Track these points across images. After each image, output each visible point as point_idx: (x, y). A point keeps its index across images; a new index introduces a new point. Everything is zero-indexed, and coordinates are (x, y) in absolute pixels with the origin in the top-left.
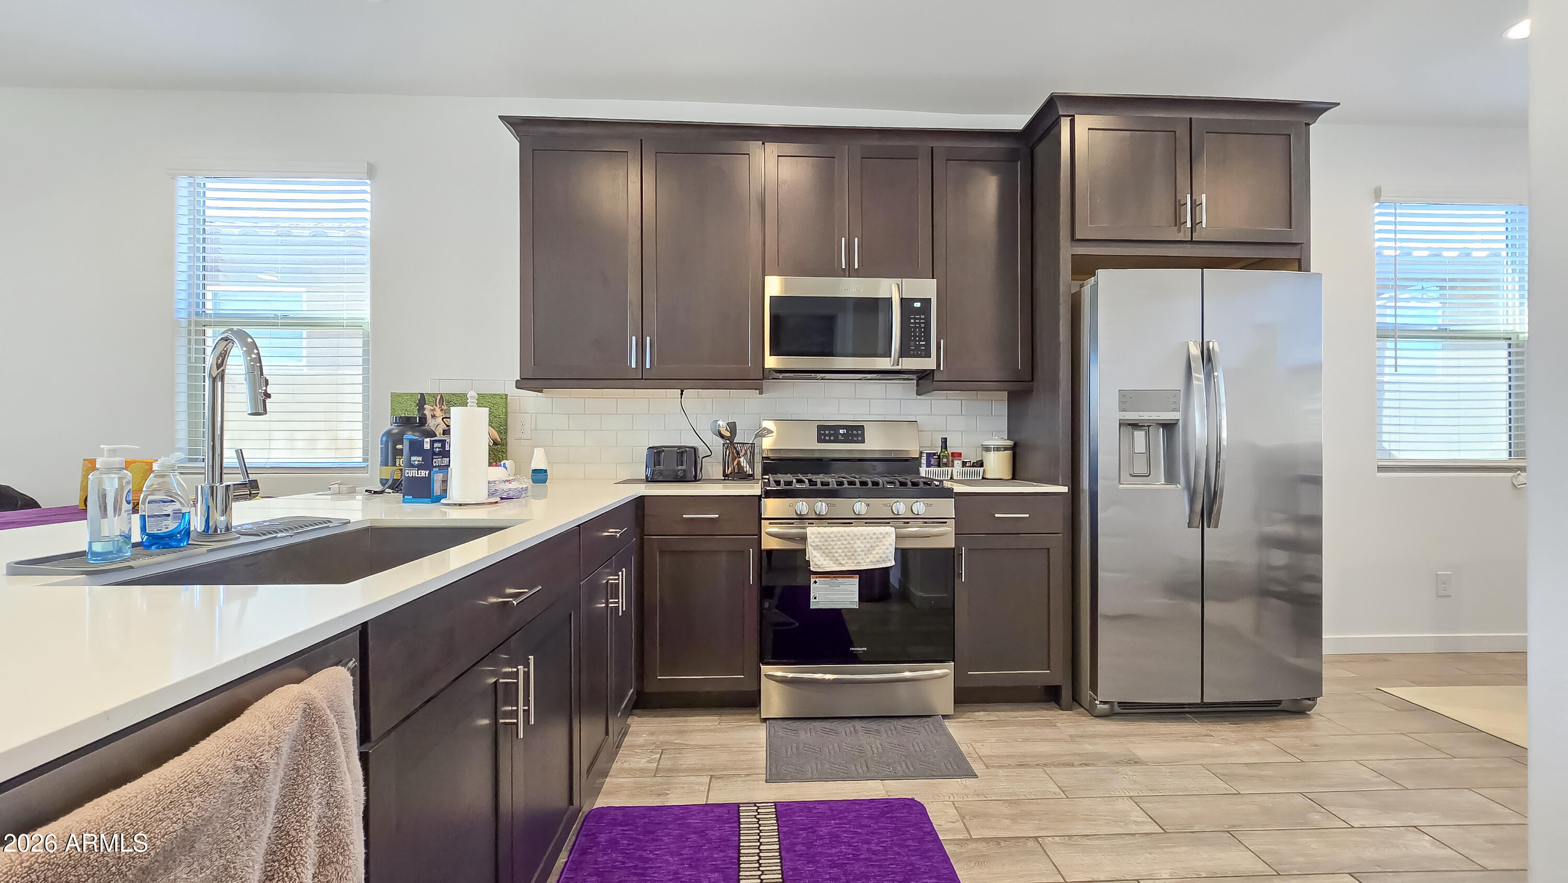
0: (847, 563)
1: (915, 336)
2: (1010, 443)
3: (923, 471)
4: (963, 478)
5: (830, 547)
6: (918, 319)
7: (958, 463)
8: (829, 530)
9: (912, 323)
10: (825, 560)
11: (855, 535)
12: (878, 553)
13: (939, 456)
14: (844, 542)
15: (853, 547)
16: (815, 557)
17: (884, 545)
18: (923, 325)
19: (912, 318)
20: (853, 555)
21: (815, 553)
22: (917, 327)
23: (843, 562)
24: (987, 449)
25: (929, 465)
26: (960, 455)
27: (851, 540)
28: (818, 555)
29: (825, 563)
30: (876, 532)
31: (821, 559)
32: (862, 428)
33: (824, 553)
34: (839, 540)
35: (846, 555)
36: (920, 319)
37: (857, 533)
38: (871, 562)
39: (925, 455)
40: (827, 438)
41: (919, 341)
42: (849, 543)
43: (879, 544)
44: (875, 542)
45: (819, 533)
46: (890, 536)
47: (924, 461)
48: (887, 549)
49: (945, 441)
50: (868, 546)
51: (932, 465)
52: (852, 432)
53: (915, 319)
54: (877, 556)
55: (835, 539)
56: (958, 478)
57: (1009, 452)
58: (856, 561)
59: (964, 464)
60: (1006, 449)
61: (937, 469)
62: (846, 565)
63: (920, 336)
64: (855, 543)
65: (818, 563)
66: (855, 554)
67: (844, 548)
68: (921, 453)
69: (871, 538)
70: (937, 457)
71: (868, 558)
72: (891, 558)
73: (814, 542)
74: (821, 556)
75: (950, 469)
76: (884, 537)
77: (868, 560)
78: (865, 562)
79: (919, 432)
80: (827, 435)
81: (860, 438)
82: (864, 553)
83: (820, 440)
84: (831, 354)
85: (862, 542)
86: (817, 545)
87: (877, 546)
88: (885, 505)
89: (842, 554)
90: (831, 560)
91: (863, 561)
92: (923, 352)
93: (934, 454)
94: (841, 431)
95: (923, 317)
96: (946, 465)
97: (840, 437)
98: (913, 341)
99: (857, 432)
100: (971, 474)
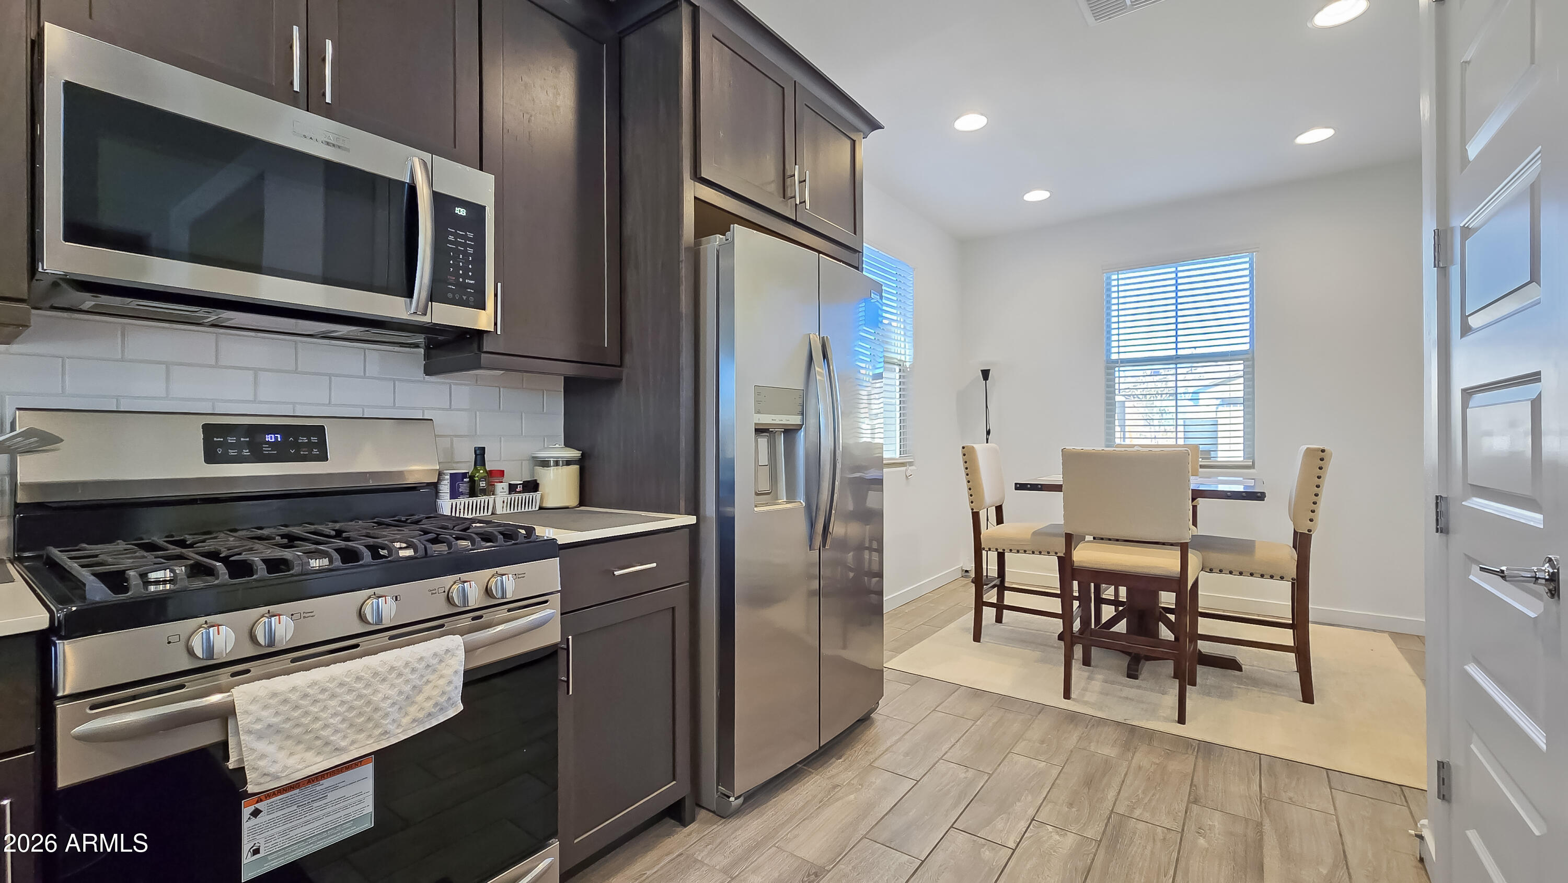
0: (353, 742)
1: (457, 268)
2: (574, 454)
3: (446, 505)
4: (512, 511)
5: (305, 721)
6: (461, 237)
7: (501, 488)
8: (300, 679)
9: (451, 242)
10: (291, 754)
11: (376, 674)
12: (429, 698)
13: (472, 478)
14: (348, 698)
15: (369, 703)
16: (263, 756)
17: (441, 677)
18: (471, 251)
19: (452, 233)
20: (369, 719)
21: (262, 746)
22: (457, 252)
23: (343, 744)
24: (545, 463)
25: (454, 494)
26: (502, 473)
27: (365, 688)
28: (271, 749)
29: (291, 761)
30: (424, 654)
31: (281, 756)
32: (320, 431)
33: (288, 737)
34: (333, 696)
35: (351, 725)
36: (465, 237)
37: (380, 669)
38: (414, 721)
39: (448, 477)
40: (232, 452)
41: (465, 276)
42: (360, 696)
43: (431, 677)
44: (422, 676)
45: (274, 695)
46: (453, 655)
47: (445, 487)
48: (450, 682)
49: (480, 453)
50: (407, 688)
51: (462, 494)
52: (296, 439)
53: (456, 236)
54: (429, 705)
55: (321, 697)
56: (505, 512)
57: (575, 468)
58: (377, 732)
59: (512, 488)
60: (568, 463)
61: (471, 500)
62: (352, 748)
63: (466, 270)
64: (376, 691)
65: (272, 770)
66: (377, 716)
67: (347, 711)
68: (440, 474)
69: (414, 670)
70: (468, 480)
71: (406, 714)
72: (456, 699)
73: (258, 720)
74: (281, 748)
75: (491, 498)
76: (441, 661)
77: (405, 721)
78: (399, 726)
79: (437, 439)
80: (232, 446)
81: (315, 451)
82: (397, 707)
83: (211, 457)
84: (256, 268)
85: (393, 686)
86: (270, 726)
87: (428, 682)
88: (433, 592)
89: (340, 726)
90: (309, 749)
91: (395, 725)
92: (472, 299)
93: (464, 475)
94: (270, 438)
95: (471, 235)
96: (484, 492)
97: (267, 450)
98: (451, 274)
99: (309, 439)
100: (523, 503)
